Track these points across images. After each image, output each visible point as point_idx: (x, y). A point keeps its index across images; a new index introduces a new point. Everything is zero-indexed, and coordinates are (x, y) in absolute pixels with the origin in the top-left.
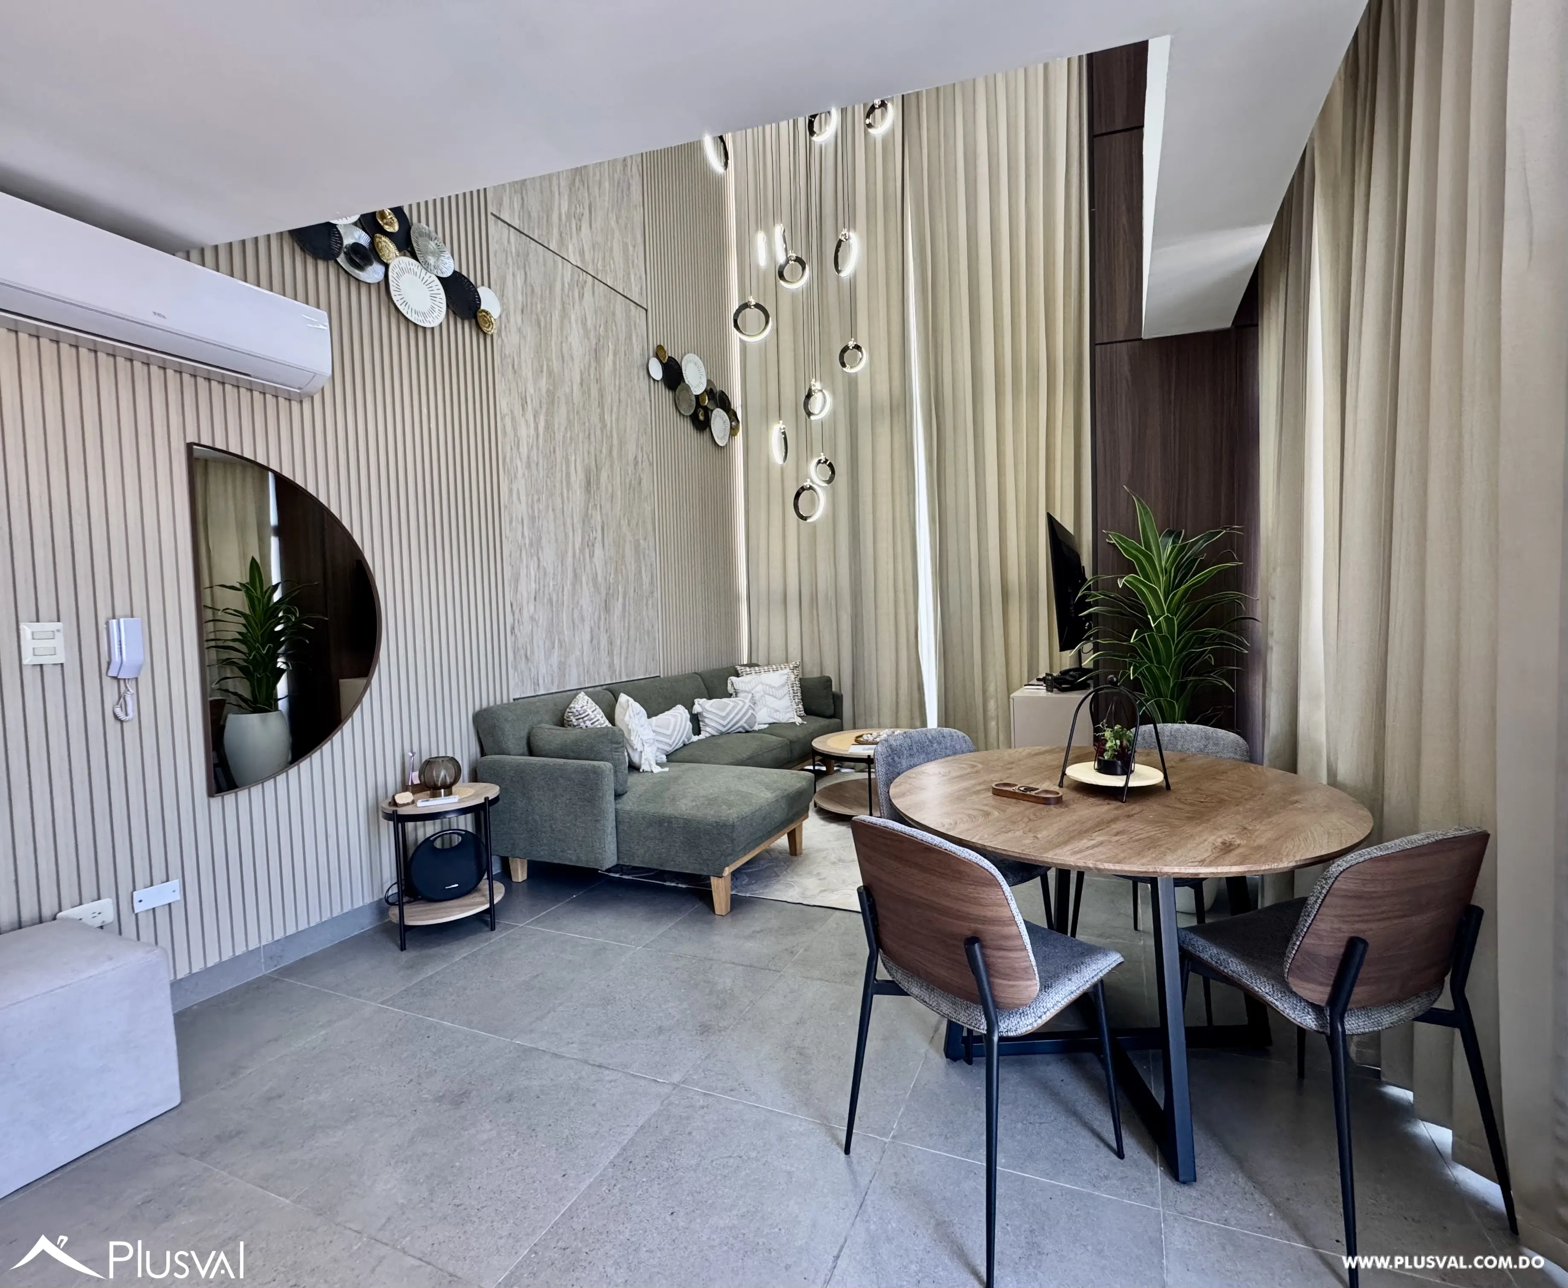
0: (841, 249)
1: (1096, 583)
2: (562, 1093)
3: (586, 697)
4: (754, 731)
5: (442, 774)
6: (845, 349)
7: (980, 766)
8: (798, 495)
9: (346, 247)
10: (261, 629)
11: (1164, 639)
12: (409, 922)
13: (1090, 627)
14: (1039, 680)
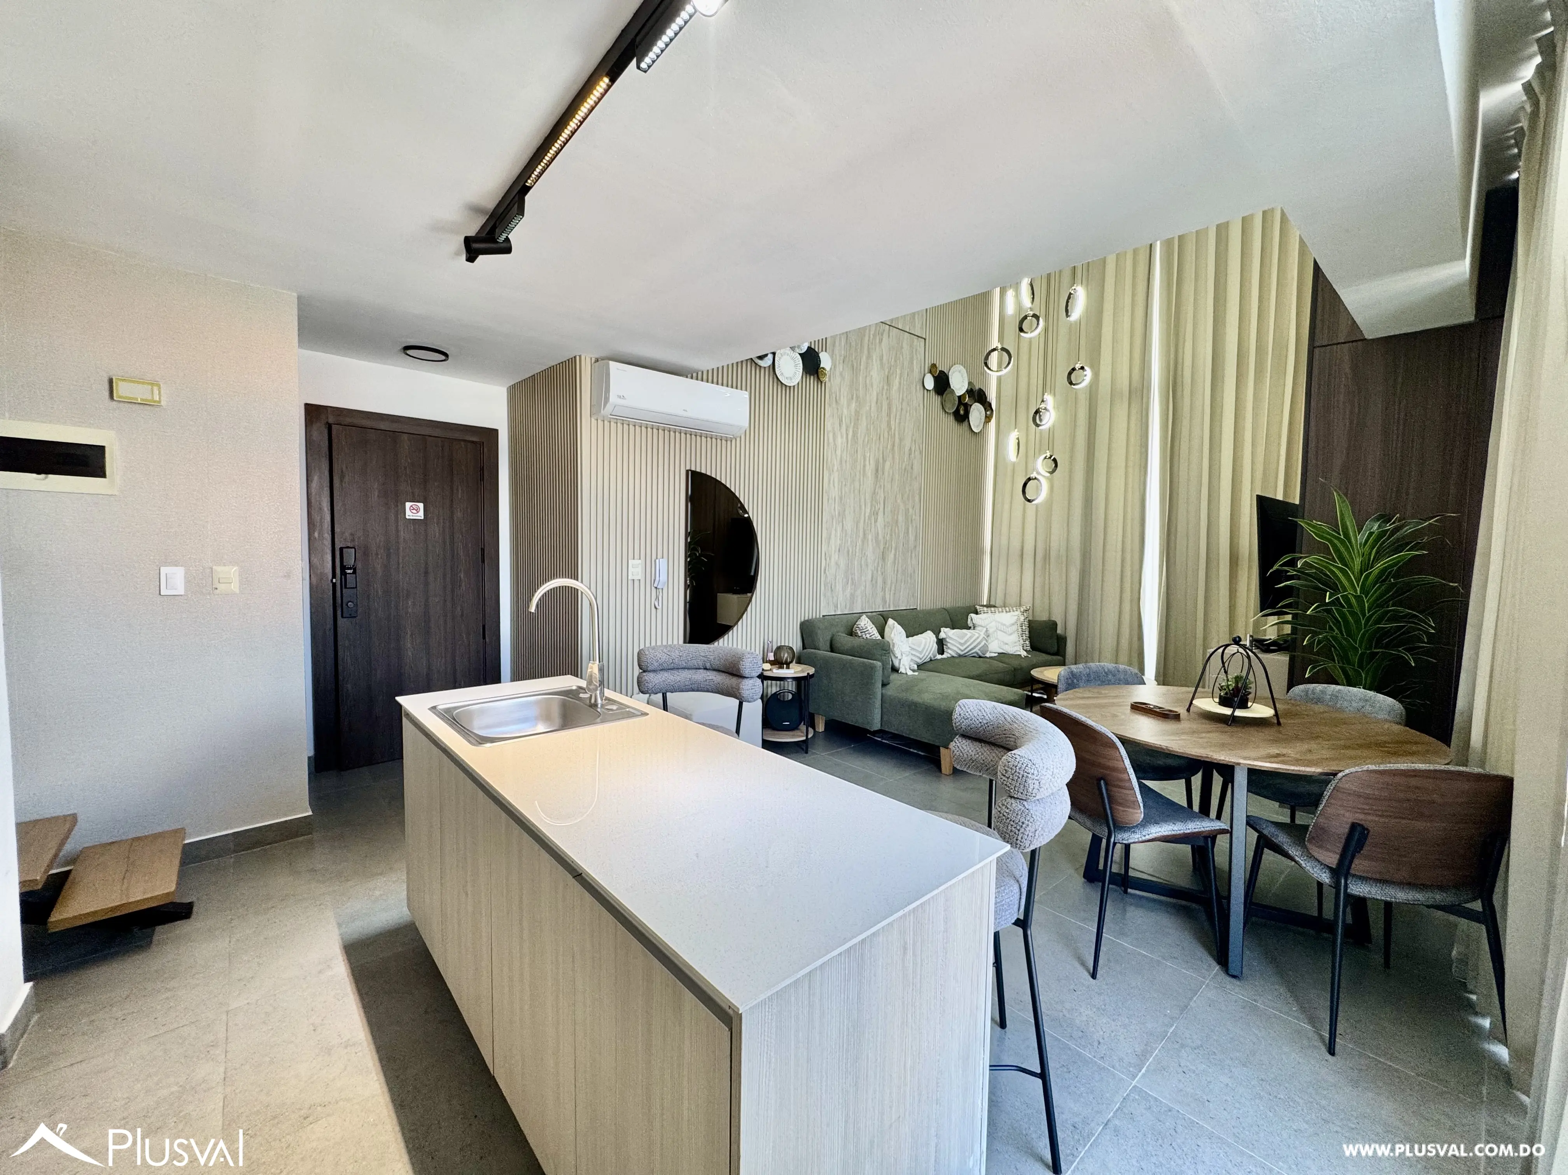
0: (1070, 301)
3: (867, 619)
4: (986, 657)
5: (786, 656)
6: (1074, 369)
8: (1026, 484)
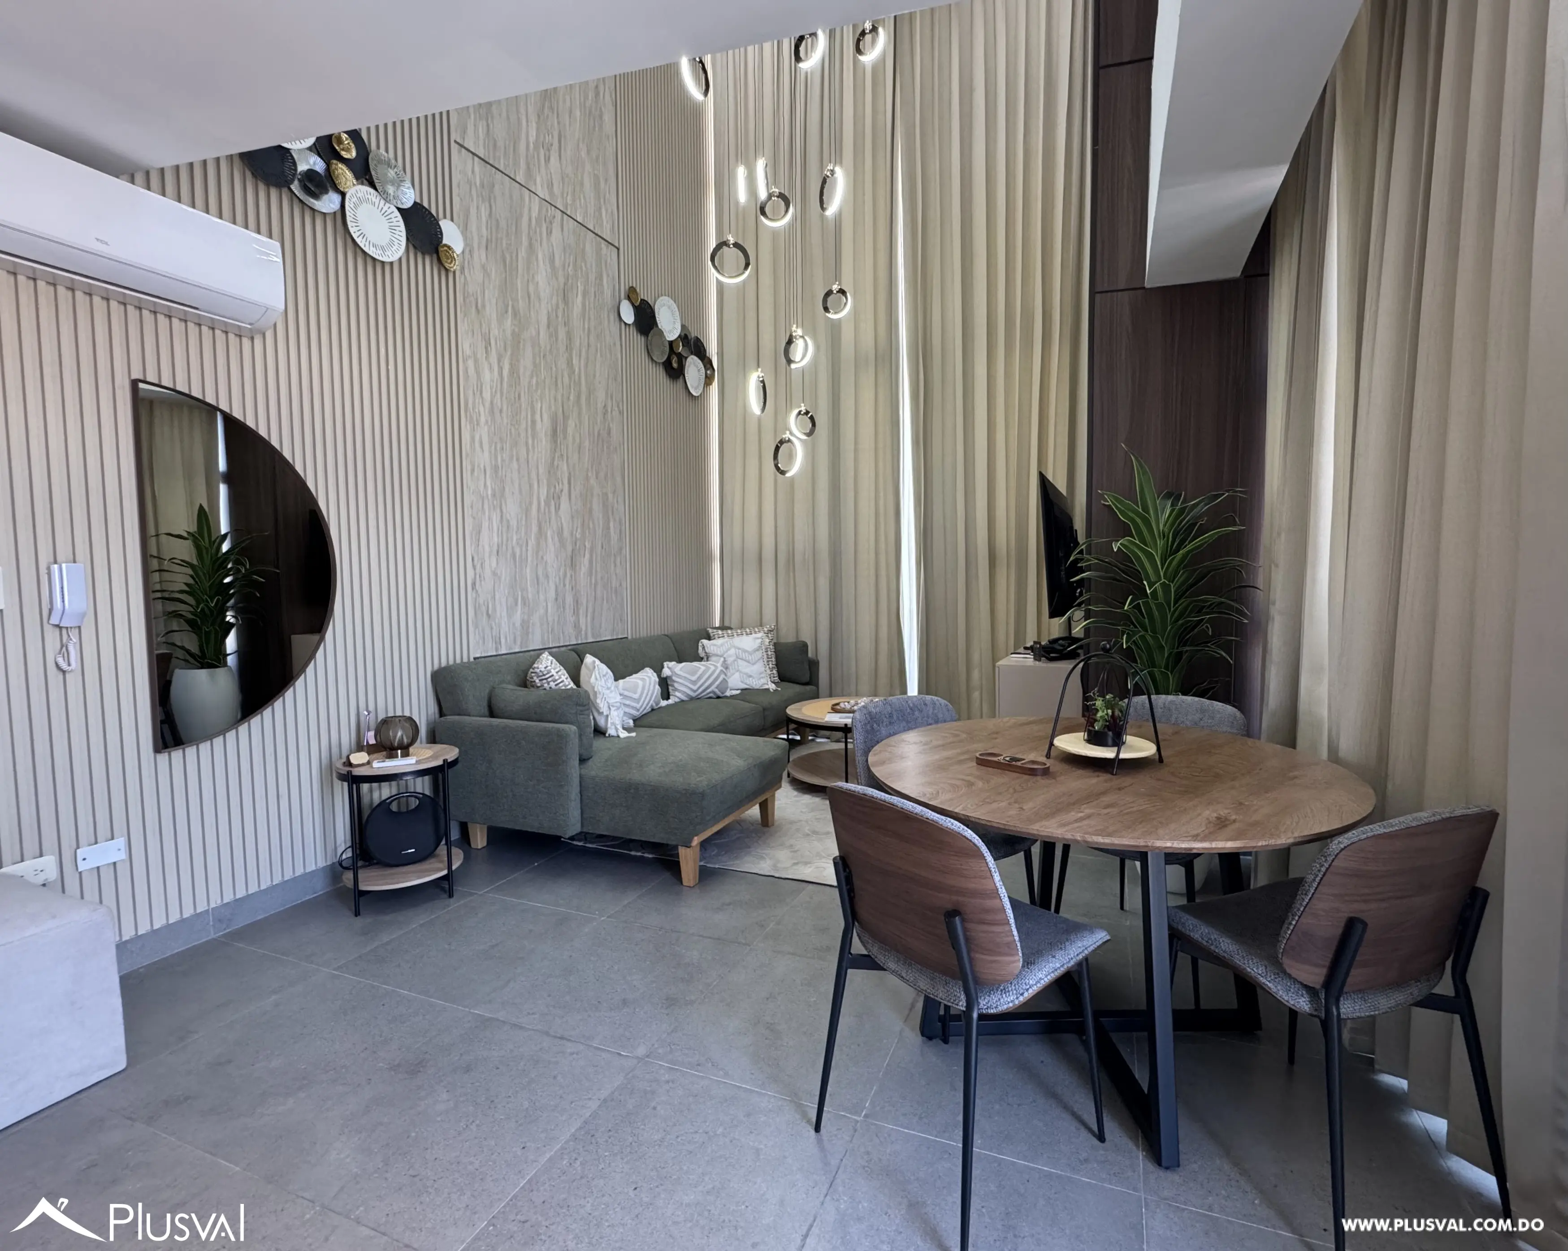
0: (826, 186)
1: (1089, 547)
2: (522, 1064)
3: (550, 658)
4: (726, 697)
5: (399, 735)
6: (829, 293)
7: (964, 736)
8: (777, 449)
9: (300, 174)
10: (210, 581)
11: (1160, 606)
12: (363, 887)
13: (1081, 594)
14: (1026, 648)
